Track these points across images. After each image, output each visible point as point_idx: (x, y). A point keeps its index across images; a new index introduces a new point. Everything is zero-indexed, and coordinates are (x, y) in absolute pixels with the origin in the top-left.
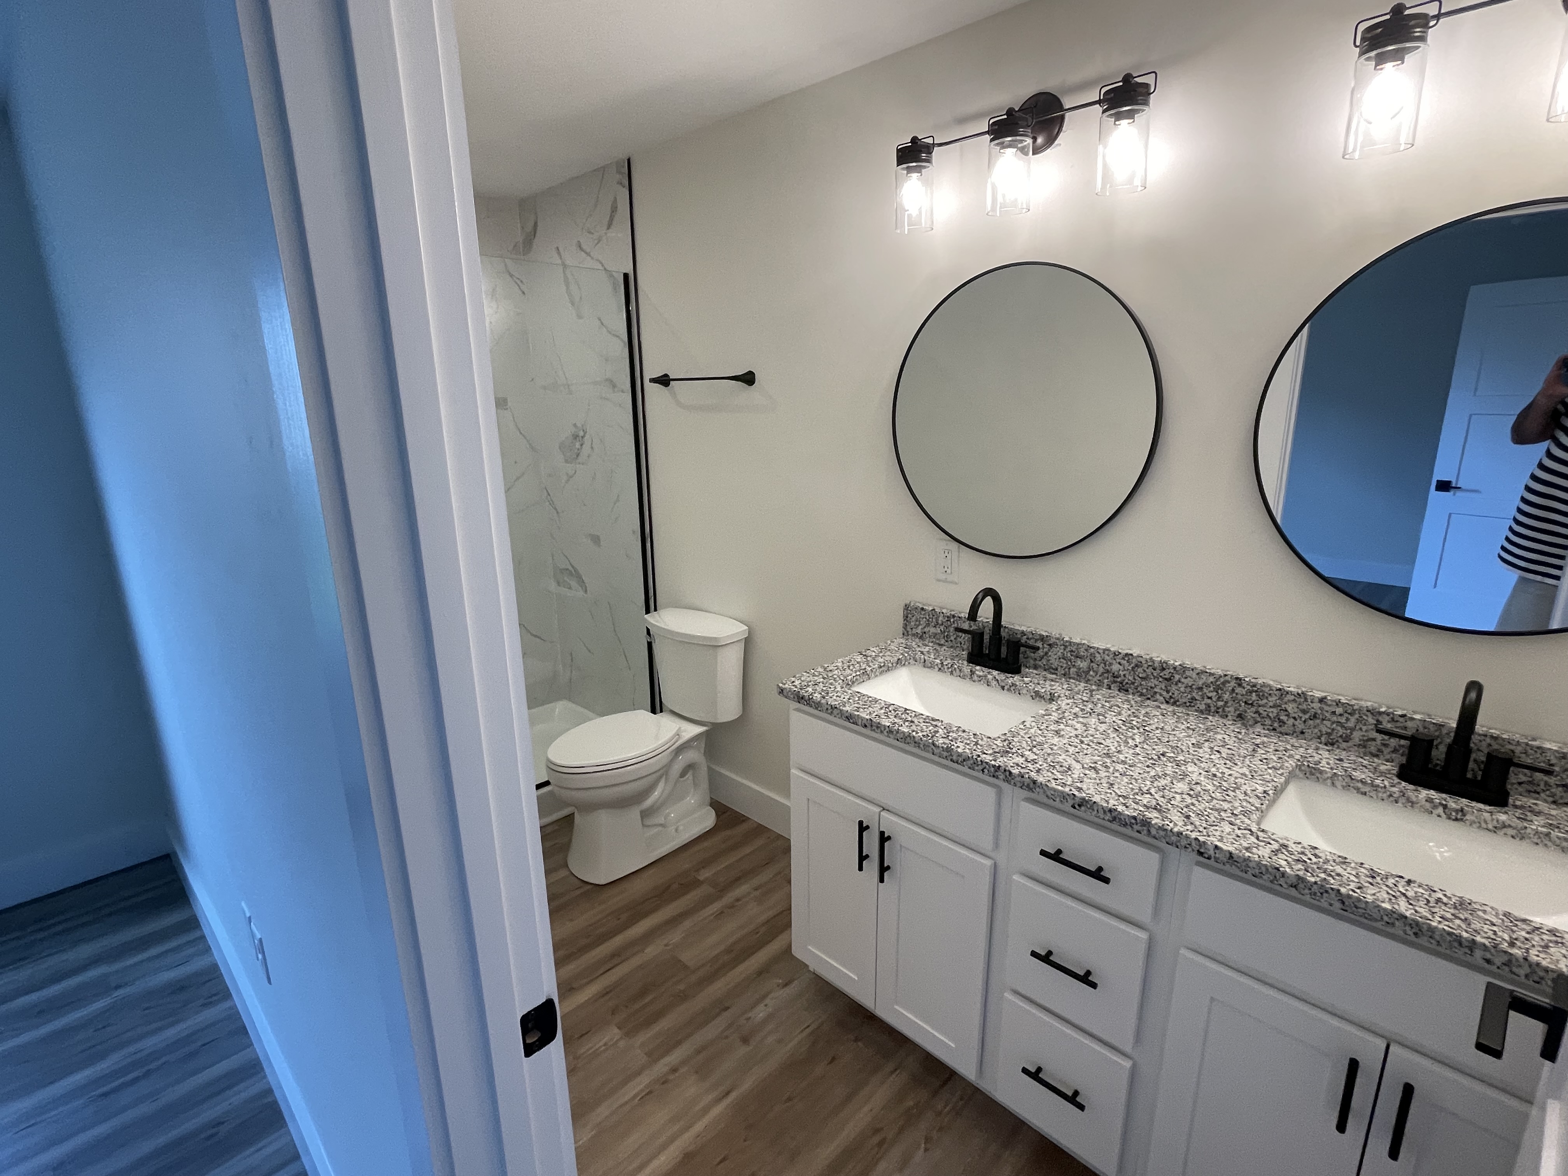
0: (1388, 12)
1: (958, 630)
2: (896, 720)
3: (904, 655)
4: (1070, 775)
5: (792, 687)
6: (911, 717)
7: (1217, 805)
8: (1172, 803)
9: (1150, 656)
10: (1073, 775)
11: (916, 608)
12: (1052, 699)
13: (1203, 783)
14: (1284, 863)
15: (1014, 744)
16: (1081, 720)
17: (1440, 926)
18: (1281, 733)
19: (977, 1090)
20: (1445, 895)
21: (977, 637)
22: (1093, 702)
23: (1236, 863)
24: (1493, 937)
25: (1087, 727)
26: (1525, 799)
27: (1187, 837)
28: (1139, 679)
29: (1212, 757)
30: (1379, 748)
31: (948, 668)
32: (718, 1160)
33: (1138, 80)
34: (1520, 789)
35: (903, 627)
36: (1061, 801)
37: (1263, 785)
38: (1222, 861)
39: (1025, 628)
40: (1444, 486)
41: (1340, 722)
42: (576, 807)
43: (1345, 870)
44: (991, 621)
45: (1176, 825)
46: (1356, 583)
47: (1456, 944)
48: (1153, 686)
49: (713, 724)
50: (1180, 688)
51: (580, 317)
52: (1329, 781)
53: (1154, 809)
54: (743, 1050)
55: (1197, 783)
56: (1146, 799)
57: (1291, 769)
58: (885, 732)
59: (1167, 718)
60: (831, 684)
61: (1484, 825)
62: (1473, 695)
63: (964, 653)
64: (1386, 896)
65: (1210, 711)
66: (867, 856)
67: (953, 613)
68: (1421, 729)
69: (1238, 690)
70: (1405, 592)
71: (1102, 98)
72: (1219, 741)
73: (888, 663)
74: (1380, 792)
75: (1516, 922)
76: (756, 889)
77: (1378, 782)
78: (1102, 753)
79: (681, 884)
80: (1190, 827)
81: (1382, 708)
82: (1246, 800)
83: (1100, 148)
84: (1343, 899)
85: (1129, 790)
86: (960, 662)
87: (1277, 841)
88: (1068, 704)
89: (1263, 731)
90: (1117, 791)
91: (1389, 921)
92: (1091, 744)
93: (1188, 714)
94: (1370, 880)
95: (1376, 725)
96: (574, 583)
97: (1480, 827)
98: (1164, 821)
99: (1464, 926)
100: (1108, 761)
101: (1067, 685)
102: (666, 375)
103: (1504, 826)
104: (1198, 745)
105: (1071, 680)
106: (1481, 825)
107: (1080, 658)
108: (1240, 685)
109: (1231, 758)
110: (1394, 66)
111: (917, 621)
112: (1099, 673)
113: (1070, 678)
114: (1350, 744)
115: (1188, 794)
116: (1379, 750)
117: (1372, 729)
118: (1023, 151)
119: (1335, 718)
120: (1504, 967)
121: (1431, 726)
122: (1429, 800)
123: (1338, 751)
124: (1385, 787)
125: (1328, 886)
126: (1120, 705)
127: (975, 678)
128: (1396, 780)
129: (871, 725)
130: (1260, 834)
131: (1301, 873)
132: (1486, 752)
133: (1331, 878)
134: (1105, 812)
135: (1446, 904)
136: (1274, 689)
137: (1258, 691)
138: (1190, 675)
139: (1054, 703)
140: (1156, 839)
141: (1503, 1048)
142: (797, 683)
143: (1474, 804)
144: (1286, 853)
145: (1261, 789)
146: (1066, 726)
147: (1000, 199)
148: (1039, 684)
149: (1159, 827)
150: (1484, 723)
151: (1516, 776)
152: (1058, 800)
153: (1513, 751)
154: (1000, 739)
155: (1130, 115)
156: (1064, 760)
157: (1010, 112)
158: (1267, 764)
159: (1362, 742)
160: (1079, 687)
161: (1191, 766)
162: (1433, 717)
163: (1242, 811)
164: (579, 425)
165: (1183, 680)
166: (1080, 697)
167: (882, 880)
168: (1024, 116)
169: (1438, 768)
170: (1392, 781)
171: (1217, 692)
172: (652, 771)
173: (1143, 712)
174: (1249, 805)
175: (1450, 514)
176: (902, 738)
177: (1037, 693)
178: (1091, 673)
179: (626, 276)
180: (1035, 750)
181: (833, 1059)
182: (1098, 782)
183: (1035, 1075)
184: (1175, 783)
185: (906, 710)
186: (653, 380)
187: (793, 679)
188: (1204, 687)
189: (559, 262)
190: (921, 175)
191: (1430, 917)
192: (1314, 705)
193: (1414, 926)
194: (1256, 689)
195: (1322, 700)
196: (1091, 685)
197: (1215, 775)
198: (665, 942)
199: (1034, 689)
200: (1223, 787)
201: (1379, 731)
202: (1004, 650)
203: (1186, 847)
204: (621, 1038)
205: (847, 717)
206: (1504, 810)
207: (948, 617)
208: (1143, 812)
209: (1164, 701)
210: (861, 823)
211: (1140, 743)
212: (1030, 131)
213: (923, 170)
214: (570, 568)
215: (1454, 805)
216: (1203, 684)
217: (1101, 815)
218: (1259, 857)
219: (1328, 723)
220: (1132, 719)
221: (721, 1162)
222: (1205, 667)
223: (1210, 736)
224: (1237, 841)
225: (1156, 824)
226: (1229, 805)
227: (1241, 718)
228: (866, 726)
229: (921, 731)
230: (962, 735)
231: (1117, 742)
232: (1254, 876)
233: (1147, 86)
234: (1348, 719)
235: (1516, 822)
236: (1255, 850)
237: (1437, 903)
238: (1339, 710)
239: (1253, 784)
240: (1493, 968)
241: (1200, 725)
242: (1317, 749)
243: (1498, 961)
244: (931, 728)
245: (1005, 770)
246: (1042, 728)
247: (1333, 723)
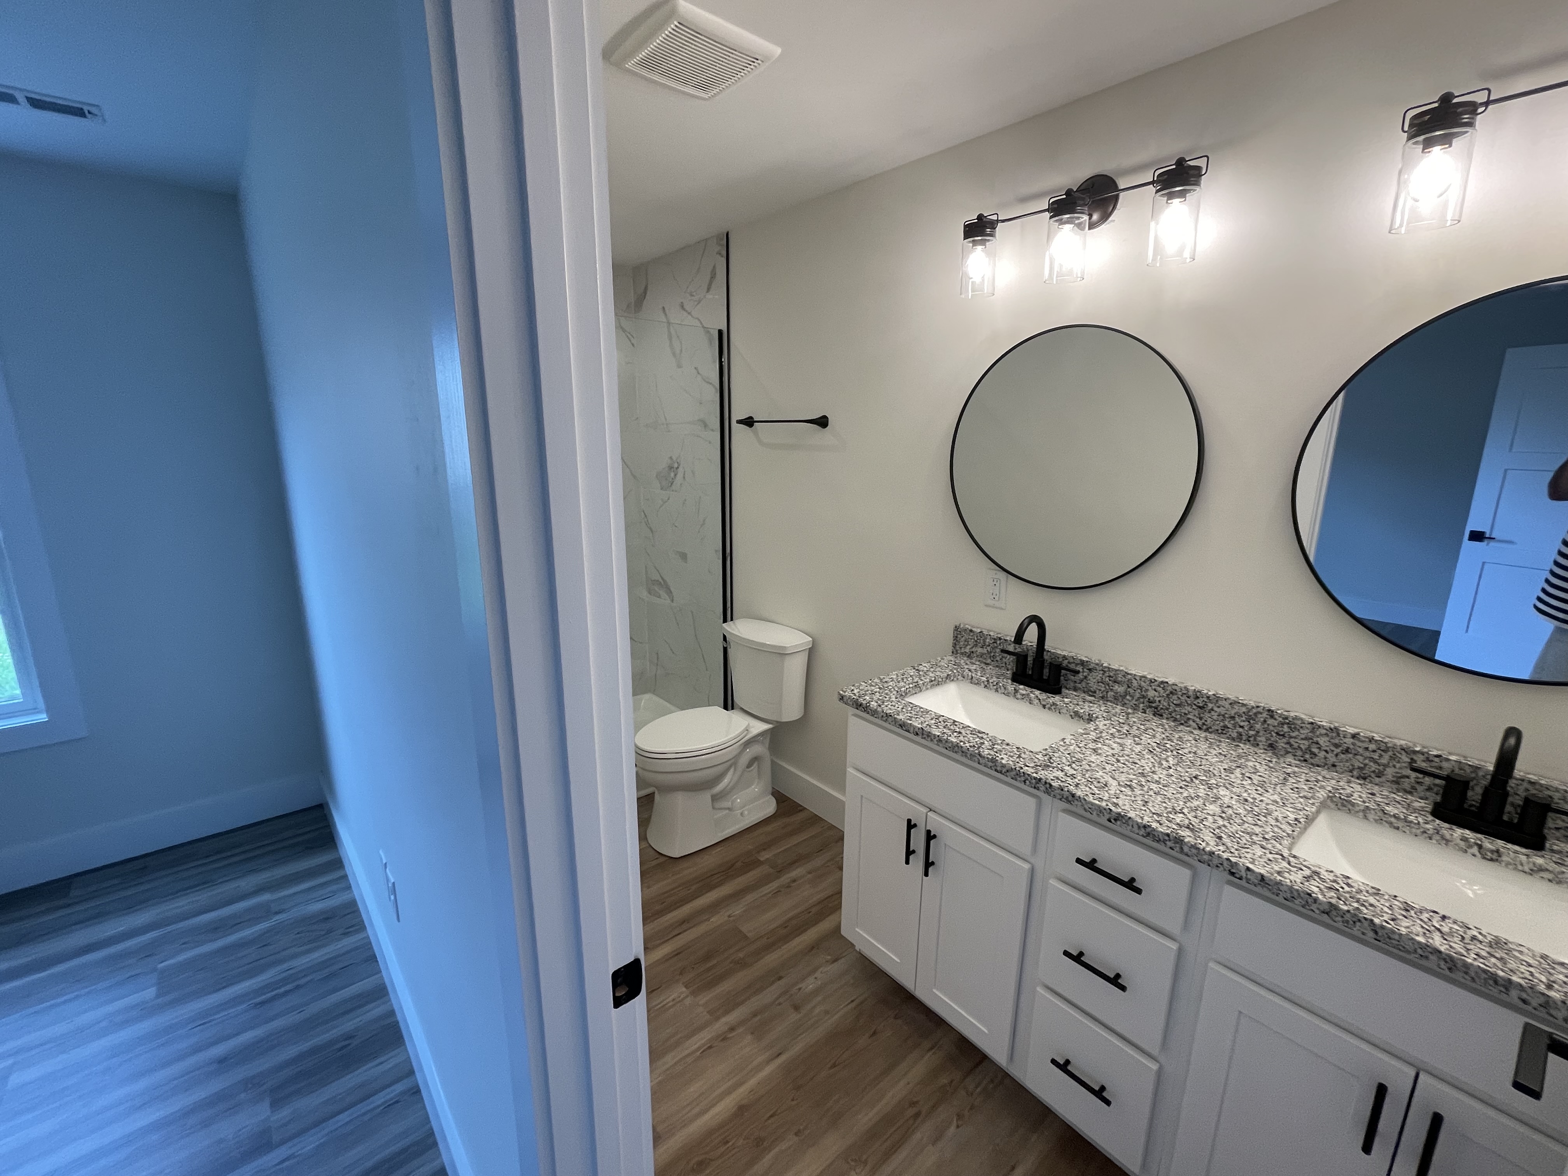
0: (1437, 99)
1: (1004, 651)
2: (945, 731)
3: (953, 672)
4: (1107, 791)
5: (852, 695)
6: (959, 728)
7: (1249, 829)
8: (1204, 823)
9: (1185, 685)
10: (1109, 792)
11: (966, 630)
12: (1090, 719)
13: (1235, 807)
14: (1316, 890)
15: (1054, 758)
16: (1118, 740)
17: (1476, 963)
18: (1312, 764)
19: (1006, 1075)
20: (1480, 933)
21: (1021, 659)
22: (1129, 724)
23: (1267, 886)
24: (1531, 978)
25: (1123, 748)
26: (1563, 845)
27: (1219, 857)
28: (1174, 705)
29: (1244, 782)
30: (1413, 785)
31: (994, 685)
32: (768, 1115)
33: (1191, 163)
34: (1558, 834)
35: (953, 646)
36: (1098, 815)
37: (1294, 812)
38: (1253, 882)
39: (1067, 652)
40: (1477, 536)
41: (1373, 758)
42: (656, 788)
43: (1378, 901)
44: (1035, 644)
45: (1208, 844)
46: (1386, 624)
47: (1491, 982)
48: (1187, 712)
49: (777, 722)
50: (1212, 716)
51: (679, 366)
52: (1361, 814)
53: (1186, 827)
54: (794, 1017)
55: (1229, 807)
56: (1179, 818)
57: (1322, 800)
58: (935, 740)
59: (1200, 743)
60: (887, 694)
61: (1520, 868)
62: (1512, 741)
63: (1008, 672)
64: (1420, 929)
65: (1241, 739)
66: (914, 852)
67: (999, 636)
68: (1457, 771)
69: (1270, 721)
70: (1436, 635)
71: (1155, 179)
72: (1250, 768)
73: (938, 678)
74: (1413, 827)
75: (1553, 965)
76: (810, 873)
77: (1411, 818)
78: (1137, 772)
79: (744, 863)
80: (1222, 848)
81: (1416, 747)
82: (1277, 826)
83: (1153, 224)
84: (1376, 929)
85: (1163, 809)
86: (1005, 680)
87: (1309, 868)
88: (1106, 725)
89: (1293, 761)
90: (1151, 808)
91: (1423, 954)
92: (1127, 763)
93: (1220, 741)
94: (1404, 913)
95: (1410, 763)
96: (663, 593)
97: (1516, 869)
98: (1197, 840)
99: (1499, 964)
100: (1143, 780)
101: (1105, 708)
102: (751, 418)
103: (1541, 869)
104: (1229, 771)
105: (1109, 703)
106: (1515, 866)
107: (1117, 683)
108: (1272, 717)
109: (1262, 784)
110: (1441, 149)
111: (965, 641)
112: (1136, 698)
113: (1107, 701)
114: (1383, 779)
115: (1220, 816)
116: (1413, 788)
117: (1406, 767)
118: (1080, 226)
119: (1367, 754)
120: (1542, 1009)
121: (1467, 768)
122: (1464, 839)
123: (1370, 785)
124: (1419, 823)
125: (1361, 915)
126: (1154, 729)
127: (1019, 696)
128: (1430, 818)
129: (922, 734)
130: (1292, 859)
131: (1333, 901)
132: (1523, 797)
133: (1364, 908)
134: (1139, 827)
135: (1481, 942)
136: (1306, 722)
137: (1291, 723)
138: (1223, 704)
139: (1092, 723)
140: (1188, 856)
141: (1542, 1088)
142: (856, 691)
143: (1509, 846)
144: (1318, 880)
145: (1292, 816)
146: (1104, 745)
147: (1056, 269)
148: (1078, 704)
149: (1192, 845)
150: (1523, 767)
151: (1553, 822)
152: (1095, 813)
153: (1551, 797)
154: (1041, 754)
155: (1182, 194)
156: (1101, 776)
157: (1069, 193)
158: (1298, 793)
159: (1394, 779)
160: (1117, 710)
161: (1223, 790)
162: (1469, 759)
163: (1274, 836)
164: (674, 458)
165: (1216, 709)
166: (1117, 719)
167: (926, 874)
168: (1082, 196)
169: (1473, 808)
170: (1426, 818)
171: (1249, 722)
172: (724, 760)
173: (1177, 736)
174: (1280, 831)
175: (1484, 563)
176: (950, 747)
177: (1076, 714)
178: (1128, 697)
179: (720, 332)
180: (1074, 765)
181: (874, 1033)
182: (1133, 799)
183: (1064, 1066)
184: (1207, 805)
185: (955, 721)
186: (739, 422)
187: (852, 688)
188: (1236, 716)
189: (665, 320)
190: (985, 248)
191: (1465, 953)
192: (1346, 740)
193: (1448, 960)
194: (1288, 721)
195: (1354, 736)
196: (1128, 708)
197: (1246, 800)
198: (728, 913)
199: (1073, 709)
200: (1254, 813)
201: (1414, 770)
202: (1046, 672)
203: (1217, 866)
204: (687, 996)
205: (900, 725)
206: (1540, 853)
207: (995, 639)
208: (1177, 830)
209: (1197, 727)
210: (909, 821)
211: (1173, 765)
212: (1087, 209)
213: (987, 243)
214: (660, 580)
215: (1489, 846)
216: (1235, 714)
217: (1136, 829)
218: (1291, 882)
219: (1360, 758)
220: (1166, 742)
221: (771, 1116)
222: (1238, 698)
223: (1241, 763)
224: (1268, 864)
225: (1189, 842)
226: (1260, 830)
227: (1272, 747)
228: (917, 734)
229: (968, 742)
230: (1007, 747)
231: (1152, 762)
232: (1285, 899)
233: (1199, 168)
234: (1381, 756)
235: (1552, 866)
236: (1286, 875)
237: (1472, 941)
238: (1372, 747)
239: (1285, 811)
240: (1529, 1008)
241: (1231, 752)
242: (1348, 782)
243: (1535, 1002)
244: (978, 739)
245: (1046, 783)
246: (1081, 745)
247: (1365, 758)
